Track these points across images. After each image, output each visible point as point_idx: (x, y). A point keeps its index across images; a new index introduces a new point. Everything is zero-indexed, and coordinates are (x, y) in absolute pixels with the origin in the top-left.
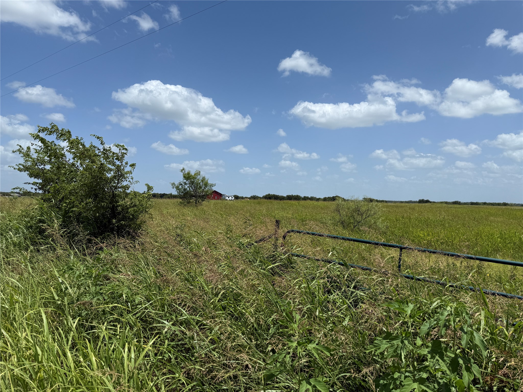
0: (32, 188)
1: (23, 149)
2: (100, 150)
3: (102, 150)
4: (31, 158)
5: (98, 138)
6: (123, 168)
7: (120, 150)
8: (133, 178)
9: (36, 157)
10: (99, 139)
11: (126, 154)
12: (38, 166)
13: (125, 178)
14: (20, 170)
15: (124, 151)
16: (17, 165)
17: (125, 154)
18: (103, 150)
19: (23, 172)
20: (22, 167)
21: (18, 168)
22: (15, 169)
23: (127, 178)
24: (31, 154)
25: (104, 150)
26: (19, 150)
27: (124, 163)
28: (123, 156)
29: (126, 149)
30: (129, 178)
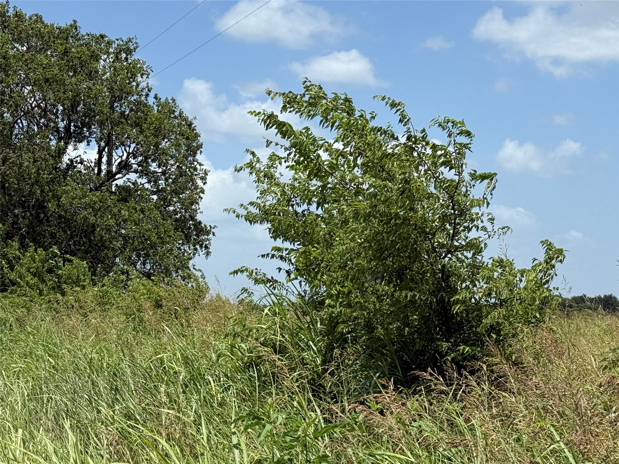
0: (280, 269)
1: (258, 161)
2: (397, 139)
3: (403, 140)
4: (277, 184)
5: (393, 105)
6: (464, 189)
7: (450, 136)
8: (493, 220)
9: (290, 182)
10: (395, 110)
11: (469, 149)
12: (293, 205)
13: (472, 220)
14: (251, 219)
15: (463, 139)
16: (242, 205)
17: (466, 146)
18: (405, 138)
19: (257, 226)
20: (254, 210)
21: (245, 213)
22: (238, 216)
23: (478, 219)
24: (277, 175)
25: (409, 138)
26: (250, 165)
27: (466, 176)
28: (461, 154)
29: (468, 134)
30: (482, 218)
